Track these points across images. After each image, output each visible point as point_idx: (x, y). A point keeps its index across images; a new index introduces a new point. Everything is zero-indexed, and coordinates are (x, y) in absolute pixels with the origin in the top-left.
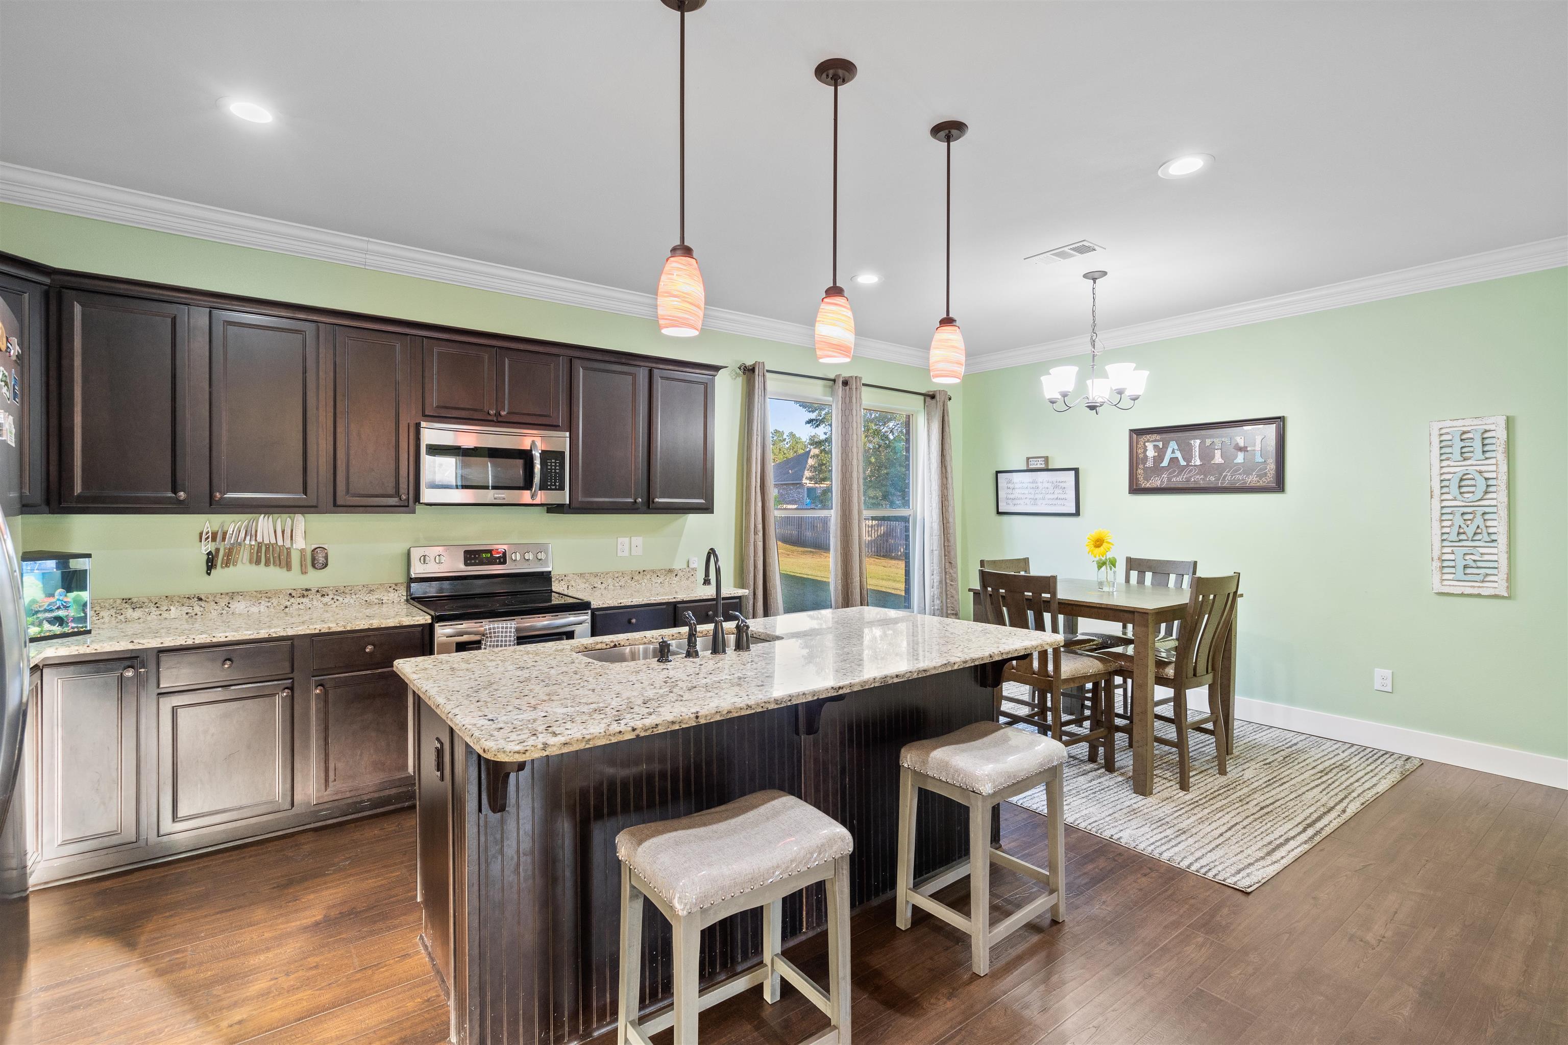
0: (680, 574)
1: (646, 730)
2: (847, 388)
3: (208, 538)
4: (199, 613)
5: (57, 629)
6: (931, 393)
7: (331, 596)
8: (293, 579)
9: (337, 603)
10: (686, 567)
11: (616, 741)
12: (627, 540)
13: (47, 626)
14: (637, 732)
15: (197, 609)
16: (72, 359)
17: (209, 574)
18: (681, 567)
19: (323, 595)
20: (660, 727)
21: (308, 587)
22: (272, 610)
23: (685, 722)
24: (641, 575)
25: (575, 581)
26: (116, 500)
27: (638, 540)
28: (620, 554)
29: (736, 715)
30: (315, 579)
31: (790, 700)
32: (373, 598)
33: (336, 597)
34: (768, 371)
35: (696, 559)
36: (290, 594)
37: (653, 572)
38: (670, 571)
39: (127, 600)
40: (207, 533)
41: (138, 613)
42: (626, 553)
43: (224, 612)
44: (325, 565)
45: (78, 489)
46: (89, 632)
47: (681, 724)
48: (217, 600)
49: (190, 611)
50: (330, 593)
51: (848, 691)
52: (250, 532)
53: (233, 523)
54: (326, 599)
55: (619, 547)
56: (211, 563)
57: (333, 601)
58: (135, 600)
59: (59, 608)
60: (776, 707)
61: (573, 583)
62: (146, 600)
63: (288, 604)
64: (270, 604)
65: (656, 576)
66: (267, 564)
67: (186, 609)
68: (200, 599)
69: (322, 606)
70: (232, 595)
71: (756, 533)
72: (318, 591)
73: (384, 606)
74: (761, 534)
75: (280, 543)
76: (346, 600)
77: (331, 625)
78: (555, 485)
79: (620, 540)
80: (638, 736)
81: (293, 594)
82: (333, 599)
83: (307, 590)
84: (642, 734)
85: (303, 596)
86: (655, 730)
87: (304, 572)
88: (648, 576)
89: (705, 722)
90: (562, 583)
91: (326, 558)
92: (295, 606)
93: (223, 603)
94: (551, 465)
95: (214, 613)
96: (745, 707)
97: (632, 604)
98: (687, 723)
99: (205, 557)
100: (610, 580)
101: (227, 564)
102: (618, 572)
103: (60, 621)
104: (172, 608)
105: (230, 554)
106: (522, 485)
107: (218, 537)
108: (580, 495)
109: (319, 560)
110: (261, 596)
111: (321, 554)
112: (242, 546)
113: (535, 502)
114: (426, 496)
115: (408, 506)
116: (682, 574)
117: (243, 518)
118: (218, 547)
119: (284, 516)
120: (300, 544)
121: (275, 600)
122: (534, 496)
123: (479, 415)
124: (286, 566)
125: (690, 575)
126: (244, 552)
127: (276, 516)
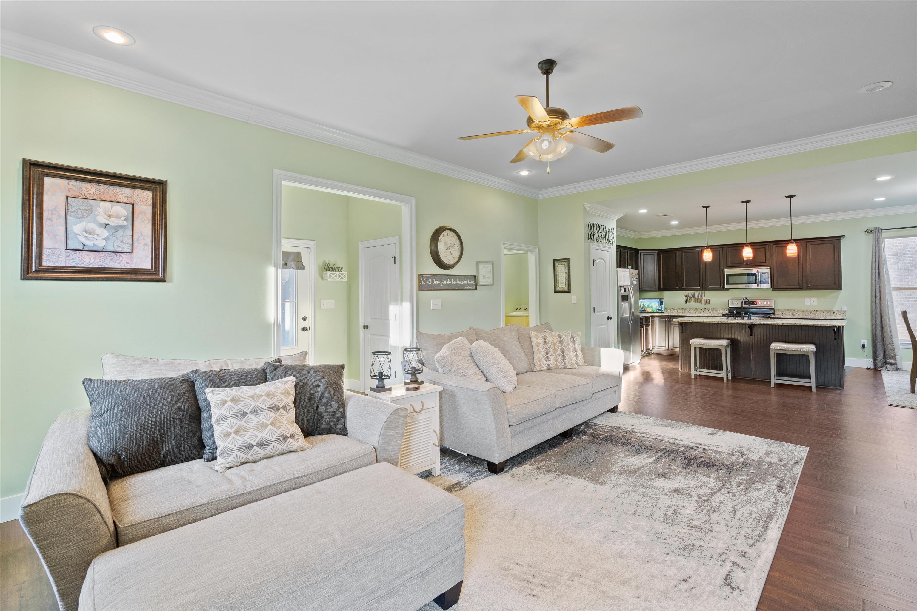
0: (836, 312)
3: (685, 296)
5: (659, 311)
8: (703, 306)
10: (840, 310)
12: (808, 299)
13: (658, 311)
15: (684, 311)
16: (661, 264)
17: (686, 304)
18: (837, 310)
21: (705, 308)
22: (698, 313)
24: (815, 312)
26: (667, 289)
27: (814, 300)
28: (806, 304)
30: (707, 306)
32: (720, 312)
34: (883, 230)
37: (822, 311)
38: (830, 311)
39: (672, 308)
41: (674, 311)
42: (808, 304)
43: (689, 312)
44: (709, 303)
45: (662, 287)
46: (662, 312)
52: (693, 295)
53: (690, 293)
54: (709, 311)
55: (806, 301)
56: (686, 302)
61: (785, 312)
62: (675, 308)
66: (697, 302)
67: (682, 311)
68: (684, 309)
70: (690, 309)
71: (875, 298)
72: (707, 309)
74: (878, 298)
75: (699, 298)
76: (714, 312)
79: (806, 299)
81: (702, 310)
82: (711, 311)
85: (704, 310)
87: (705, 305)
88: (819, 312)
90: (780, 312)
91: (709, 301)
92: (703, 312)
93: (688, 310)
95: (687, 312)
99: (685, 300)
100: (800, 313)
101: (689, 302)
102: (804, 310)
103: (660, 310)
104: (680, 311)
105: (690, 300)
106: (755, 283)
107: (687, 296)
108: (776, 285)
109: (708, 302)
110: (696, 309)
111: (708, 301)
112: (693, 298)
113: (758, 287)
114: (727, 286)
115: (723, 289)
116: (837, 312)
117: (692, 292)
118: (687, 298)
119: (701, 292)
120: (704, 298)
121: (698, 310)
122: (758, 286)
123: (742, 265)
124: (701, 303)
125: (842, 313)
126: (692, 300)
127: (699, 292)
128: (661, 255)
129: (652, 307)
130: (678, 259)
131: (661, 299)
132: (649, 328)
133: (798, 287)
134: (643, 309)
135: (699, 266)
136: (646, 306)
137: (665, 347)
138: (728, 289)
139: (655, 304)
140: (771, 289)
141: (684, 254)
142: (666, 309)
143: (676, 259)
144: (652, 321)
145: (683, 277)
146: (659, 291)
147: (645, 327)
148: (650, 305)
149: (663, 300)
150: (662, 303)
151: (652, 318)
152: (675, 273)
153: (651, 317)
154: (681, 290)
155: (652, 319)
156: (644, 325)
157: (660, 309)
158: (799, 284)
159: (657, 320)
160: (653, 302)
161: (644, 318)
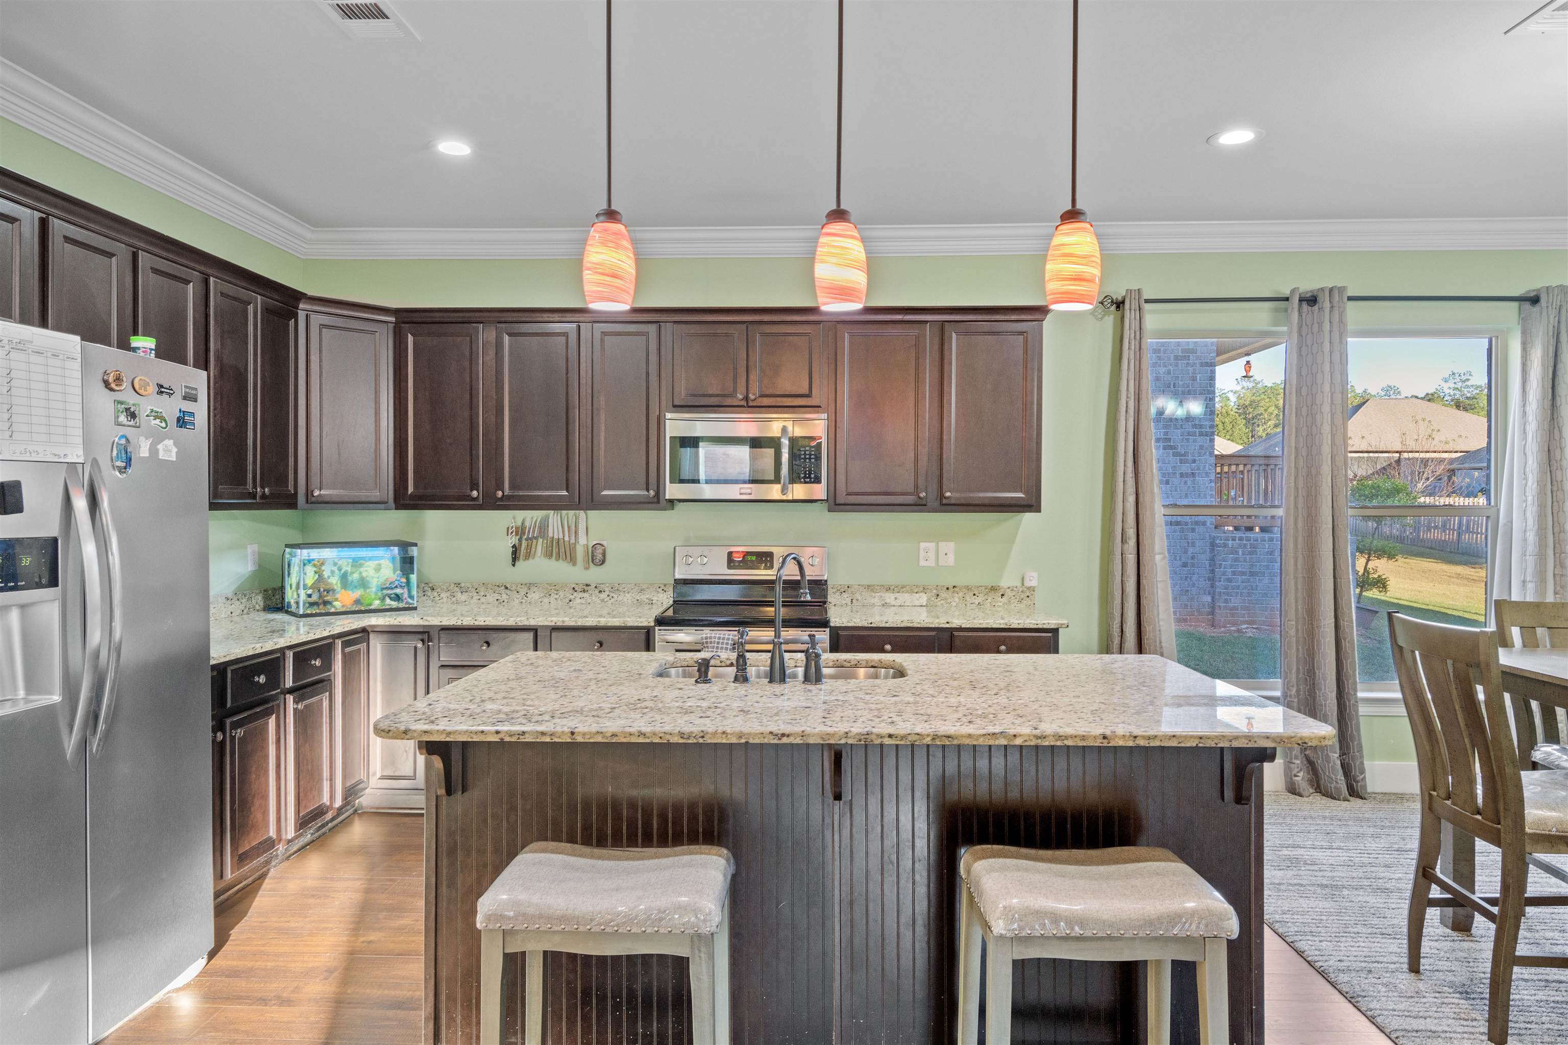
0: (1009, 593)
1: (511, 736)
2: (1316, 308)
3: (512, 533)
4: (506, 601)
5: (394, 604)
6: (1532, 294)
7: (607, 593)
8: (577, 573)
9: (612, 600)
10: (1019, 584)
11: (478, 740)
12: (932, 545)
13: (388, 601)
14: (501, 736)
15: (504, 597)
16: (407, 382)
17: (514, 565)
18: (1010, 585)
19: (600, 592)
20: (527, 736)
21: (588, 583)
22: (560, 602)
23: (558, 735)
24: (951, 592)
25: (861, 594)
26: (433, 498)
27: (949, 547)
28: (922, 563)
29: (624, 740)
30: (595, 574)
31: (703, 737)
32: (644, 597)
33: (612, 594)
34: (1147, 301)
35: (1035, 574)
36: (574, 588)
37: (968, 588)
38: (993, 589)
39: (458, 585)
40: (512, 527)
41: (464, 597)
42: (931, 563)
43: (524, 601)
44: (603, 562)
45: (411, 490)
46: (415, 608)
47: (553, 737)
48: (518, 589)
49: (499, 598)
50: (606, 589)
51: (798, 741)
52: (543, 527)
53: (530, 517)
54: (603, 595)
55: (922, 554)
56: (515, 558)
57: (608, 598)
58: (463, 585)
59: (396, 587)
60: (681, 741)
61: (858, 596)
62: (470, 586)
63: (572, 597)
64: (557, 596)
65: (972, 594)
66: (558, 558)
67: (497, 596)
68: (506, 588)
69: (599, 602)
70: (530, 586)
71: (1124, 541)
72: (596, 587)
73: (654, 606)
74: (1132, 542)
75: (567, 539)
76: (620, 598)
77: (566, 619)
78: (811, 478)
79: (923, 545)
80: (502, 739)
81: (576, 589)
82: (608, 596)
83: (587, 585)
84: (507, 739)
85: (584, 591)
86: (521, 737)
87: (587, 568)
88: (961, 594)
89: (582, 740)
90: (845, 595)
91: (604, 554)
92: (578, 601)
93: (523, 592)
94: (805, 454)
95: (517, 601)
96: (637, 734)
97: (887, 625)
98: (559, 737)
99: (511, 549)
101: (527, 557)
102: (917, 586)
103: (398, 598)
104: (488, 595)
105: (529, 547)
106: (772, 478)
107: (520, 531)
108: (844, 489)
109: (597, 556)
110: (552, 589)
111: (599, 550)
112: (540, 540)
113: (784, 498)
114: (672, 491)
115: (658, 502)
116: (1011, 594)
117: (538, 515)
118: (520, 540)
119: (571, 513)
120: (582, 540)
121: (561, 593)
122: (784, 491)
123: (728, 402)
124: (573, 560)
125: (1024, 596)
126: (540, 546)
127: (564, 512)
128: (410, 338)
129: (363, 583)
130: (484, 361)
131: (404, 546)
132: (326, 704)
133: (910, 499)
134: (315, 598)
135: (567, 400)
136: (335, 581)
137: (414, 778)
138: (672, 502)
139: (378, 569)
140: (826, 505)
141: (506, 338)
142: (427, 587)
143: (472, 358)
144: (348, 660)
145: (500, 440)
146: (397, 508)
147: (296, 702)
148: (356, 576)
149: (414, 552)
150: (407, 563)
151: (346, 644)
152: (467, 422)
153: (339, 643)
154: (490, 503)
155: (348, 650)
156: (291, 691)
157: (398, 591)
158: (916, 486)
159: (377, 645)
160: (370, 559)
161: (290, 655)
